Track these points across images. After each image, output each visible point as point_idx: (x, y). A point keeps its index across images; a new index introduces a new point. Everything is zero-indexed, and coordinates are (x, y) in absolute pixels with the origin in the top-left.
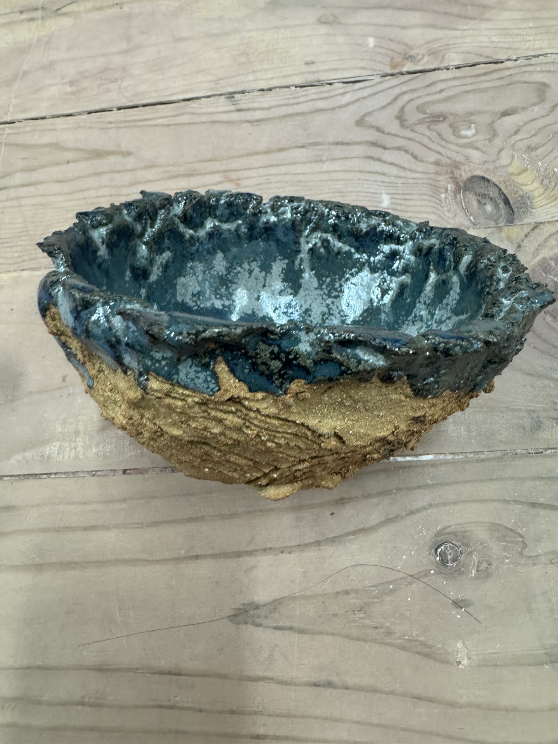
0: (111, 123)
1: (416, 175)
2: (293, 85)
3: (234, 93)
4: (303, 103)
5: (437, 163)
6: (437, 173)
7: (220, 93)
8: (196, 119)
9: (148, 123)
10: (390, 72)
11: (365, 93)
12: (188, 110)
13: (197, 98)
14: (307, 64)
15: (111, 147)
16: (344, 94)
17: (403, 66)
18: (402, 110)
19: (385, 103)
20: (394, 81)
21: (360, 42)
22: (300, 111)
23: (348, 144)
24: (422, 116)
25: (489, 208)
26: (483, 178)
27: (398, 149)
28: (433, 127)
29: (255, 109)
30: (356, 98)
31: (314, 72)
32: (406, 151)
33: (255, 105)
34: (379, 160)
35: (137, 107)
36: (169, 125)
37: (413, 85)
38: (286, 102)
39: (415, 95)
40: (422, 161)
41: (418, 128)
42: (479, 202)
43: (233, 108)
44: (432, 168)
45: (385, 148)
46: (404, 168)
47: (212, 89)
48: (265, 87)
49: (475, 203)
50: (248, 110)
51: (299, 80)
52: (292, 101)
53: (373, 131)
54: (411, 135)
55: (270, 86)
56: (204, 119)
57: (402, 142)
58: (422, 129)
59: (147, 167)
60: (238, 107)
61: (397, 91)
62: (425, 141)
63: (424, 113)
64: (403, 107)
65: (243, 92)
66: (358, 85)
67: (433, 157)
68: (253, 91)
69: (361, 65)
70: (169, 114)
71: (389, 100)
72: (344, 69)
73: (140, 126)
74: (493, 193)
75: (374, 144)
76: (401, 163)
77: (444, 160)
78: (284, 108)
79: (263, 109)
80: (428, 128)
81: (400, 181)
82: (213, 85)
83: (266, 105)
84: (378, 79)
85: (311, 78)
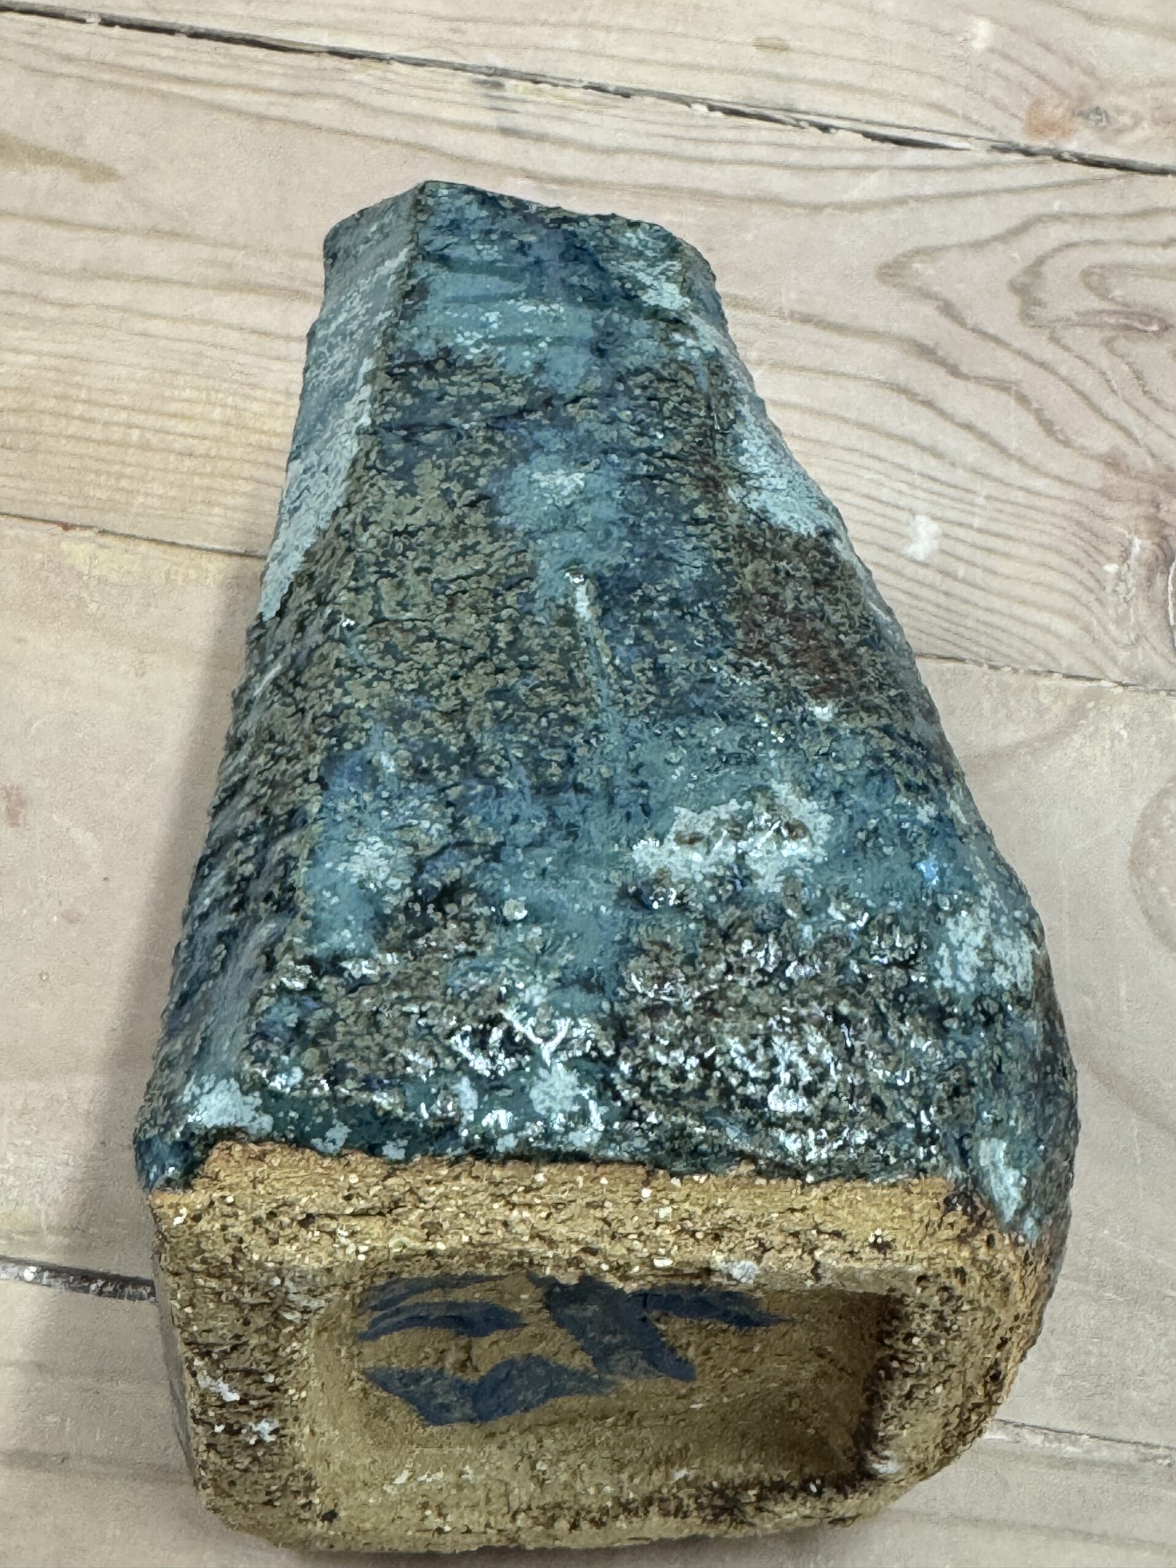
0: (68, 59)
1: (1039, 484)
2: (703, 101)
3: (506, 73)
4: (722, 162)
5: (1113, 462)
6: (1105, 493)
7: (457, 60)
8: (360, 122)
9: (195, 92)
10: (1023, 141)
11: (932, 185)
12: (340, 88)
13: (379, 58)
14: (761, 45)
16: (859, 170)
17: (1066, 133)
18: (1036, 268)
19: (986, 232)
20: (1029, 173)
22: (707, 186)
23: (840, 329)
24: (1097, 304)
27: (1002, 386)
28: (1121, 344)
29: (563, 143)
30: (898, 192)
31: (778, 78)
32: (1023, 399)
33: (565, 130)
34: (929, 404)
35: (171, 31)
36: (261, 118)
37: (1084, 201)
38: (669, 146)
39: (1087, 233)
40: (1066, 443)
41: (1076, 337)
43: (490, 119)
44: (1094, 474)
45: (954, 371)
46: (1003, 450)
47: (435, 43)
48: (612, 84)
50: (541, 138)
51: (725, 91)
52: (689, 149)
53: (928, 310)
54: (1048, 352)
55: (625, 84)
56: (388, 128)
57: (1013, 368)
58: (1089, 341)
59: (153, 232)
60: (508, 121)
61: (1032, 205)
62: (1088, 381)
63: (1103, 294)
64: (1040, 261)
65: (535, 79)
66: (911, 155)
67: (1103, 440)
68: (568, 84)
69: (937, 94)
70: (275, 83)
71: (999, 228)
72: (881, 95)
73: (164, 96)
75: (925, 352)
76: (997, 432)
77: (1136, 457)
78: (656, 164)
79: (589, 148)
80: (1108, 343)
81: (984, 488)
82: (441, 30)
83: (600, 139)
84: (981, 155)
85: (767, 93)
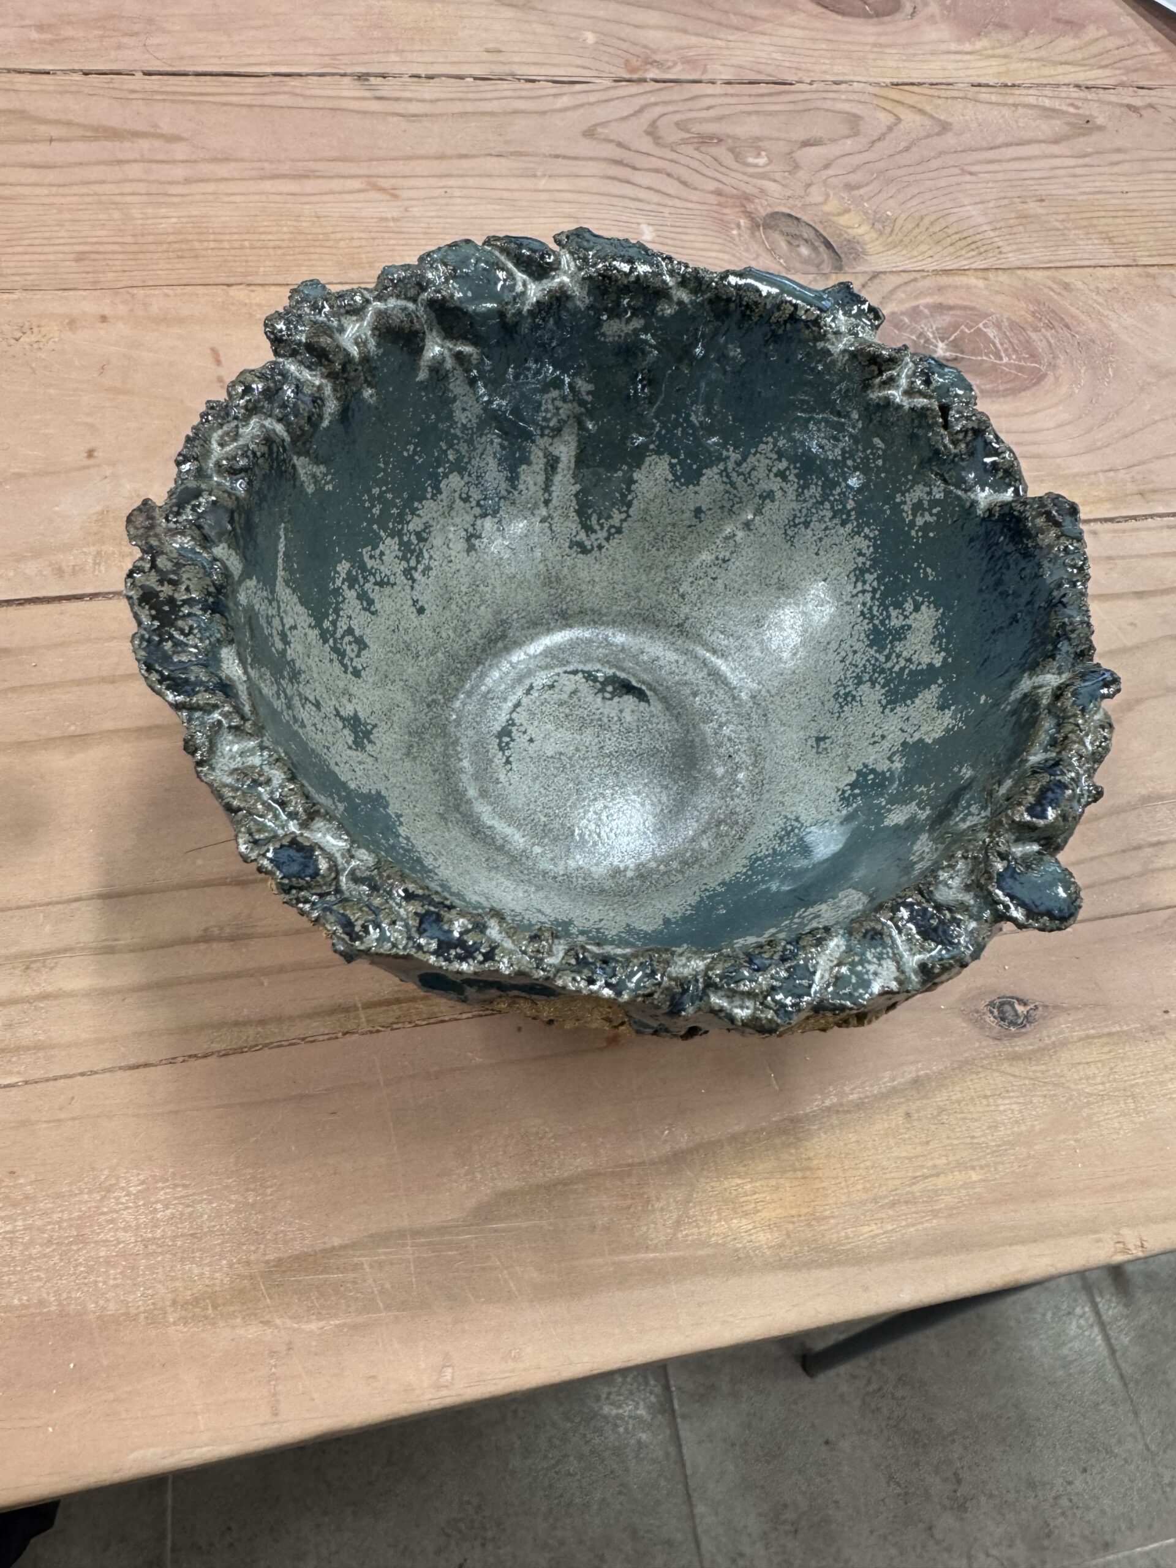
15: (140, 126)
21: (573, 35)
25: (804, 251)
26: (790, 216)
42: (789, 243)
49: (784, 245)
74: (807, 233)
